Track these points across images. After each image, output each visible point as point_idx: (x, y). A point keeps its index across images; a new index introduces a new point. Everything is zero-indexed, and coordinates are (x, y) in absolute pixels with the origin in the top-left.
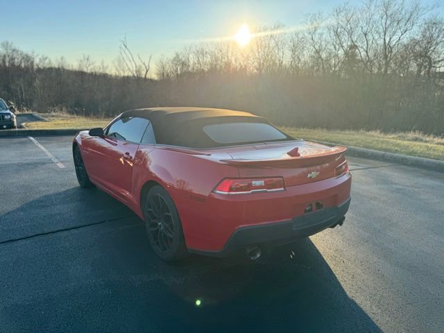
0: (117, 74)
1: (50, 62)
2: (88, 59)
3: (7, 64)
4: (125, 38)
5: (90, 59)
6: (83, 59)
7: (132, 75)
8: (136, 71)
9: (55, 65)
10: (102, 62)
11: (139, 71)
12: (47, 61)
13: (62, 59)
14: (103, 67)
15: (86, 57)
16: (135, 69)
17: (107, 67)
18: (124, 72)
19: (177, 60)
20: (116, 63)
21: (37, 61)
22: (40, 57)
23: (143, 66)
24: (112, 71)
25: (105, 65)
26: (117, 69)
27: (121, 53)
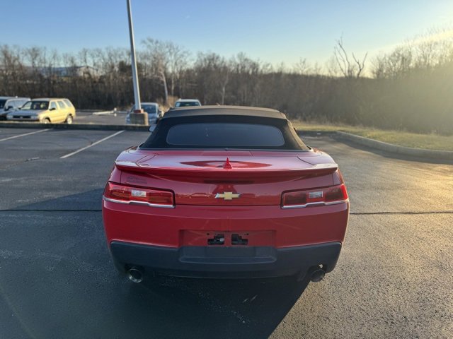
0: (330, 75)
1: (272, 68)
2: (304, 62)
3: (240, 72)
4: (341, 38)
5: (306, 62)
6: (299, 62)
7: (344, 75)
8: (349, 71)
9: (276, 70)
10: (317, 64)
11: (352, 70)
12: (269, 67)
13: (282, 64)
14: (316, 69)
15: (303, 60)
16: (347, 69)
17: (320, 69)
18: (336, 73)
19: (397, 55)
20: (329, 65)
21: (261, 67)
22: (263, 64)
23: (358, 65)
24: (324, 72)
25: (318, 67)
26: (330, 71)
27: (335, 54)
